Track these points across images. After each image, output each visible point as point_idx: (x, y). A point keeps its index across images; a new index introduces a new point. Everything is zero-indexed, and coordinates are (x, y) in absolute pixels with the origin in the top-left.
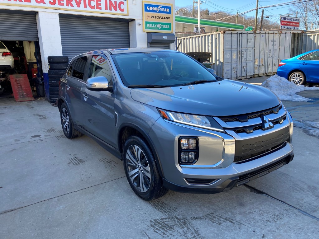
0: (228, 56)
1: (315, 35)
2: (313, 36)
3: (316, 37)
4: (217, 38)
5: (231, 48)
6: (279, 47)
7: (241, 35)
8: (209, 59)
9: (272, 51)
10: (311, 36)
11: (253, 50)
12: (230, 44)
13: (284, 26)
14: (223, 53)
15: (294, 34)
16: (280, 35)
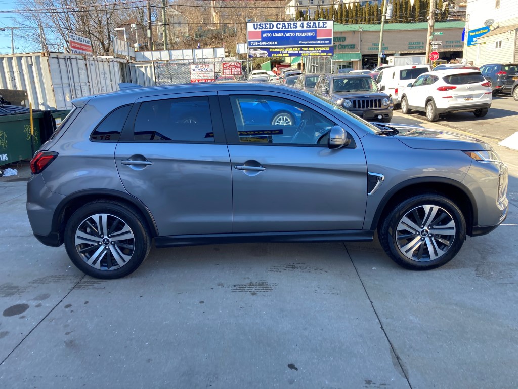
0: (61, 98)
1: (147, 66)
2: (144, 67)
3: (148, 69)
4: (32, 65)
5: (60, 82)
6: (111, 83)
7: (69, 60)
8: (23, 102)
9: (105, 87)
10: (142, 67)
11: (87, 86)
12: (59, 77)
13: (75, 50)
14: (53, 91)
15: (122, 64)
16: (109, 64)
